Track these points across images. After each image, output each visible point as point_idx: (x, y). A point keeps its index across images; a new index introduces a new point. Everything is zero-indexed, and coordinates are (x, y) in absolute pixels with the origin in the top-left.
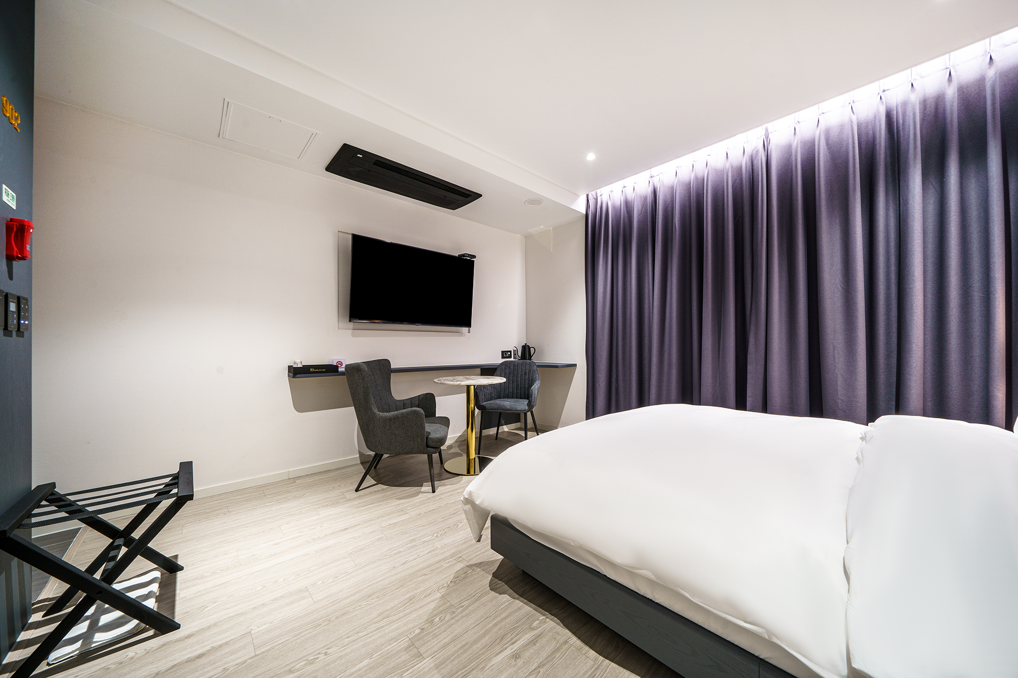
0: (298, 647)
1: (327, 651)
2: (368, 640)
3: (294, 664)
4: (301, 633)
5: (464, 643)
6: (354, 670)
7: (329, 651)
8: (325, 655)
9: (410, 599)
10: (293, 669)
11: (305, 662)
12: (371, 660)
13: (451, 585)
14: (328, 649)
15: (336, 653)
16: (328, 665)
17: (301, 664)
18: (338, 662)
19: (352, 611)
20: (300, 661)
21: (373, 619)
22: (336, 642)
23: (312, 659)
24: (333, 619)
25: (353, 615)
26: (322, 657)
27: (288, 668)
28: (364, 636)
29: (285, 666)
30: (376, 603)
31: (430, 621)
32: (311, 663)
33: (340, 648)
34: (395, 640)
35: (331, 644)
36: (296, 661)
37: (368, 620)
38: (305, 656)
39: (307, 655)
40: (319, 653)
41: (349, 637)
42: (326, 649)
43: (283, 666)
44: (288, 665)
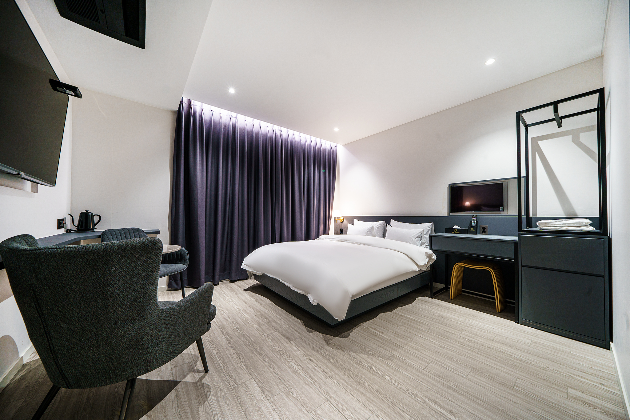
0: (410, 406)
1: (406, 391)
2: (392, 375)
3: (420, 403)
4: (401, 410)
5: (381, 344)
6: (410, 376)
7: (405, 389)
8: (408, 390)
9: (358, 364)
10: (423, 402)
11: (417, 398)
12: (402, 370)
13: (345, 350)
14: (404, 390)
15: (405, 386)
16: (413, 387)
17: (419, 399)
18: (410, 383)
19: (375, 388)
20: (417, 401)
21: (378, 377)
22: (399, 388)
23: (414, 395)
24: (384, 396)
25: (377, 387)
26: (410, 391)
27: (424, 405)
28: (391, 378)
29: (424, 407)
30: (365, 378)
31: (373, 355)
32: (415, 395)
33: (402, 385)
34: (388, 365)
35: (401, 390)
36: (418, 402)
37: (379, 378)
38: (414, 400)
39: (413, 399)
40: (409, 393)
41: (394, 384)
42: (405, 391)
43: (424, 408)
44: (423, 406)
